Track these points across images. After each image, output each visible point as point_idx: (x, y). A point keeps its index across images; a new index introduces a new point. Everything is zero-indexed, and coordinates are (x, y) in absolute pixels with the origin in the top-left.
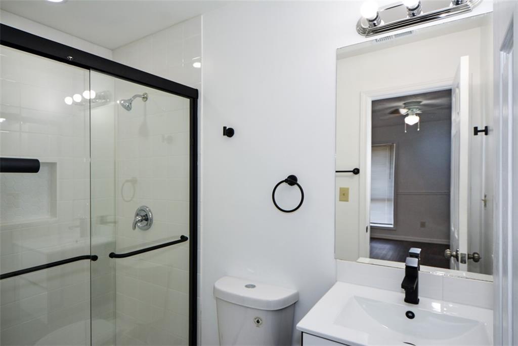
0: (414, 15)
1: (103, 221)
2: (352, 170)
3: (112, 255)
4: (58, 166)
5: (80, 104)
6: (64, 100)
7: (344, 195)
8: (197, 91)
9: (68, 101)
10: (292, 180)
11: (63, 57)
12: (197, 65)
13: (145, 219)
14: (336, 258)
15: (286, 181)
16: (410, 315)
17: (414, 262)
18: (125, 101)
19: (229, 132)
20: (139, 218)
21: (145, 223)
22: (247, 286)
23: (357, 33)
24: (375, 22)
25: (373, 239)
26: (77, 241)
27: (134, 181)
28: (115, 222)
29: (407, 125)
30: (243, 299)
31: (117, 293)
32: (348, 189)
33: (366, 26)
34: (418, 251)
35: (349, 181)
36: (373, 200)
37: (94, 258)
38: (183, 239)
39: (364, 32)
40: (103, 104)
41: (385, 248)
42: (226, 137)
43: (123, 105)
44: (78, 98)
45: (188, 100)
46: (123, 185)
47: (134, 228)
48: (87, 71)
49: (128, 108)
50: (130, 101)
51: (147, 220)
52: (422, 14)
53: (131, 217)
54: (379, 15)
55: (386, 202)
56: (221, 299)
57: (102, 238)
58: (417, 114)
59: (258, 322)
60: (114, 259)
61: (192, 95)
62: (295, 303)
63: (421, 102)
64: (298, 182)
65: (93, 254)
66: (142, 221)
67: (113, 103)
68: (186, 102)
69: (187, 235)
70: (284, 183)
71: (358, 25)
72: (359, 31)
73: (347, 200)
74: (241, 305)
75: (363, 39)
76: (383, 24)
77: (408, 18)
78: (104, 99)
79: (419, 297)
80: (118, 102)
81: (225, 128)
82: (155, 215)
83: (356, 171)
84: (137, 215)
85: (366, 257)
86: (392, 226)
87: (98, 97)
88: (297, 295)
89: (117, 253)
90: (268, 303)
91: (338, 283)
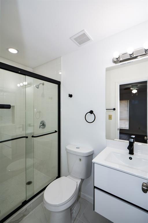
0: (131, 56)
1: (30, 125)
2: (113, 109)
3: (33, 137)
4: (15, 106)
5: (22, 86)
6: (17, 85)
7: (110, 117)
8: (60, 82)
9: (19, 85)
10: (91, 112)
11: (17, 72)
12: (60, 73)
13: (43, 125)
14: (106, 139)
15: (89, 112)
16: (131, 158)
17: (132, 140)
18: (37, 85)
19: (71, 96)
20: (41, 125)
21: (43, 126)
22: (77, 148)
23: (112, 62)
24: (118, 59)
25: (120, 133)
26: (21, 132)
27: (40, 112)
28: (33, 126)
29: (133, 93)
30: (76, 152)
31: (34, 150)
32: (111, 115)
33: (115, 60)
34: (134, 136)
35: (112, 113)
36: (120, 119)
37: (27, 137)
38: (56, 132)
39: (115, 62)
40: (30, 86)
41: (125, 136)
42: (70, 97)
43: (36, 87)
44: (21, 84)
45: (57, 85)
46: (36, 114)
47: (40, 128)
48: (25, 76)
49: (38, 88)
50: (38, 86)
51: (44, 125)
52: (134, 56)
53: (39, 124)
54: (120, 56)
55: (126, 120)
56: (68, 152)
57: (29, 131)
58: (136, 89)
59: (80, 160)
60: (33, 138)
61: (58, 83)
62: (92, 154)
63: (137, 85)
64: (94, 113)
65: (26, 136)
66: (42, 125)
67: (33, 86)
68: (57, 86)
69: (57, 130)
70: (89, 113)
71: (113, 60)
72: (113, 62)
73: (111, 119)
74: (75, 154)
75: (114, 65)
76: (121, 59)
77: (130, 57)
78: (30, 84)
79: (134, 152)
80: (35, 86)
81: (69, 94)
82: (46, 123)
83: (114, 109)
84: (41, 123)
85: (118, 139)
86: (128, 129)
87: (28, 84)
88: (93, 151)
89: (34, 136)
90: (84, 154)
91: (107, 147)
